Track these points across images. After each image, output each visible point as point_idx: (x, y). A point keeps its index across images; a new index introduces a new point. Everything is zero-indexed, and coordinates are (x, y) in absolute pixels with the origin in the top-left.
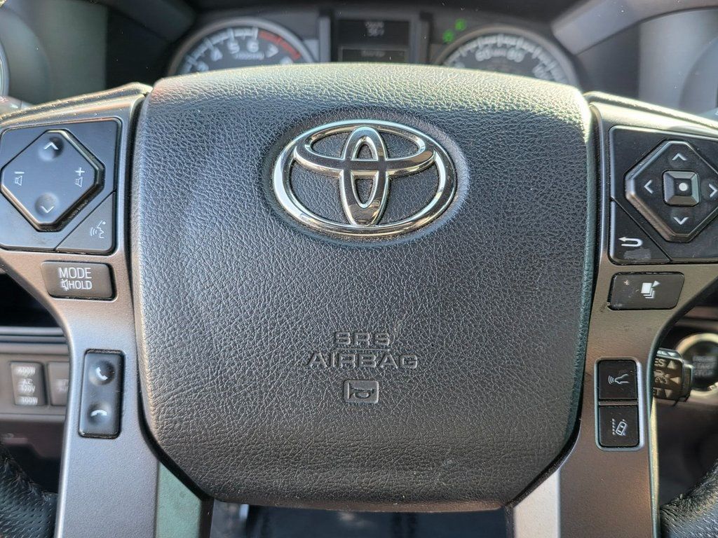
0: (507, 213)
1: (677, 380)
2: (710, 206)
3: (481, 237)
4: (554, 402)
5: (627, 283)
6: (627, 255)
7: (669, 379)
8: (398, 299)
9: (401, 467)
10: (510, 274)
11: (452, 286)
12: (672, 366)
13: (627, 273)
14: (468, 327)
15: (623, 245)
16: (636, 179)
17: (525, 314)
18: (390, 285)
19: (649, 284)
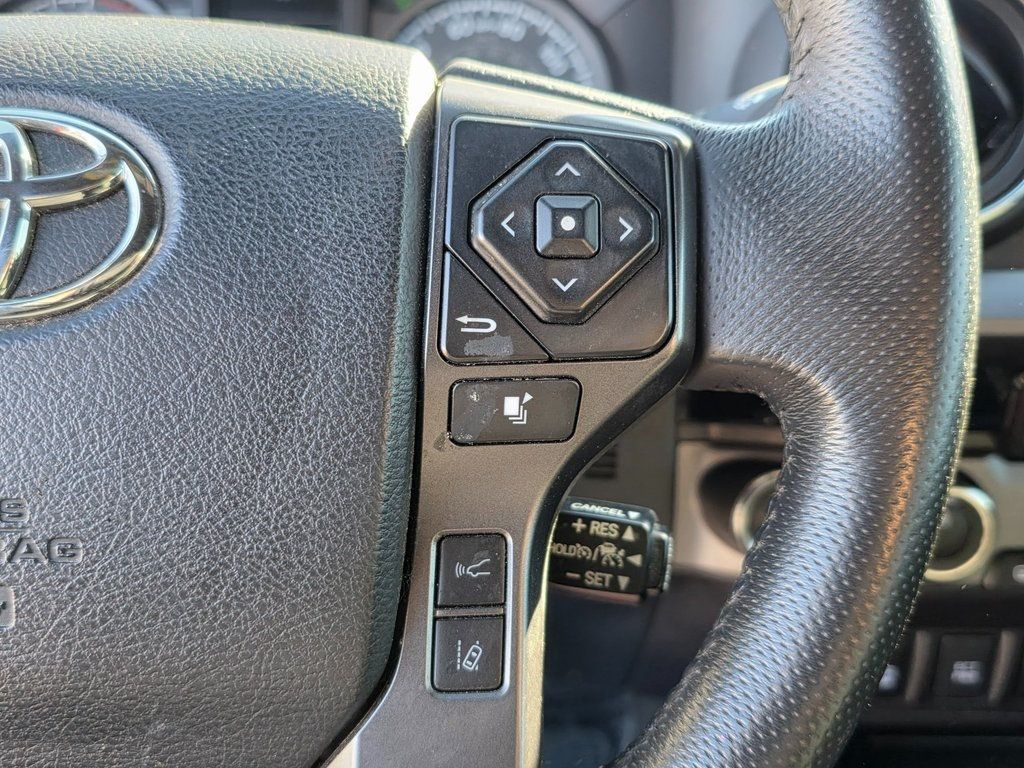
0: (249, 274)
1: (636, 560)
2: (617, 257)
3: (200, 319)
4: (338, 614)
5: (474, 397)
6: (470, 349)
7: (624, 559)
8: (43, 436)
9: (76, 737)
10: (253, 386)
11: (143, 411)
12: (629, 535)
13: (476, 380)
14: (174, 487)
15: (463, 330)
16: (486, 211)
17: (280, 459)
18: (28, 410)
19: (516, 400)
